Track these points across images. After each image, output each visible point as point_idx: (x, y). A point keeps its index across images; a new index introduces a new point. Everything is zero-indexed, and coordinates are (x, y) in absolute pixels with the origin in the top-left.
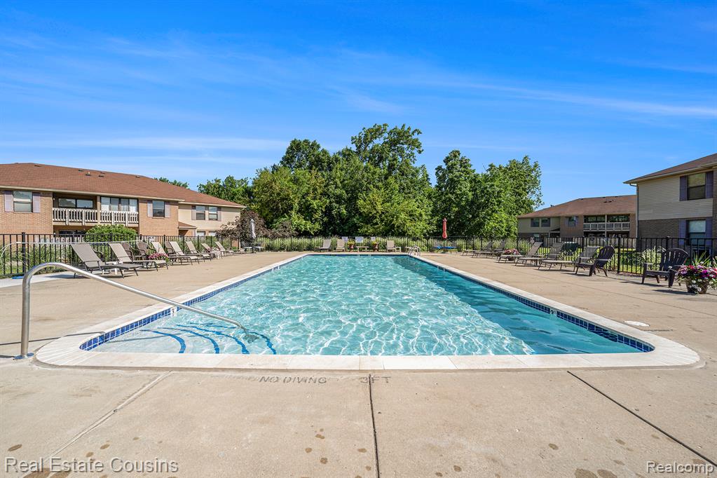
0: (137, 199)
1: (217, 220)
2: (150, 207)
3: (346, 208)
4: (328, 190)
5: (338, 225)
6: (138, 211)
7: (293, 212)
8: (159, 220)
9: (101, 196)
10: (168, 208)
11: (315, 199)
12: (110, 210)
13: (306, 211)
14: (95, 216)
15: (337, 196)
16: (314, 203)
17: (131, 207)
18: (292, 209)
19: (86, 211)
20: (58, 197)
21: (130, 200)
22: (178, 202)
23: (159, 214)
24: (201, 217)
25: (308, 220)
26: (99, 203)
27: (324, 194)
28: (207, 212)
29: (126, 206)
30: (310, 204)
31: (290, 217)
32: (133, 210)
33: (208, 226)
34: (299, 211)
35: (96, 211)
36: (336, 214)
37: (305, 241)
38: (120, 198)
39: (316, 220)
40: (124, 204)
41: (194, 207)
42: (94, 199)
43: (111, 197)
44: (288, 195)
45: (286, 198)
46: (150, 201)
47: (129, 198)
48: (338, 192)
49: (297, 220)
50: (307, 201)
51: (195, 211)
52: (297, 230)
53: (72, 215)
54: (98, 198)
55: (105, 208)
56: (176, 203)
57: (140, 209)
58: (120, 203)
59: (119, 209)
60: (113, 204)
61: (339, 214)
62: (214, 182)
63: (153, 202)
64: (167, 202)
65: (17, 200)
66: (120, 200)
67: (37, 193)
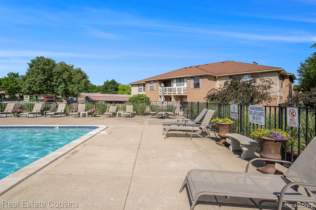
0: (187, 77)
2: (192, 82)
8: (196, 90)
10: (201, 81)
12: (177, 86)
21: (184, 79)
23: (197, 86)
26: (172, 83)
40: (182, 82)
41: (231, 77)
43: (176, 79)
46: (192, 78)
54: (172, 80)
57: (187, 84)
59: (180, 86)
60: (178, 82)
64: (201, 77)
65: (151, 85)
66: (180, 80)
67: (155, 82)
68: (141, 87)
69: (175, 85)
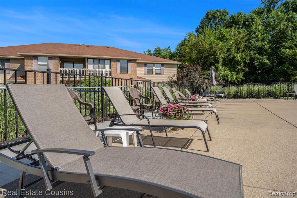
0: (110, 59)
1: (161, 74)
2: (118, 65)
3: (268, 59)
4: (251, 43)
5: (259, 74)
6: (111, 68)
7: (220, 65)
8: (124, 75)
9: (88, 58)
10: (130, 65)
11: (237, 52)
12: (93, 68)
14: (84, 73)
15: (258, 48)
16: (238, 56)
17: (106, 66)
18: (218, 62)
19: (79, 69)
20: (62, 61)
21: (106, 60)
22: (136, 60)
23: (124, 70)
24: (150, 72)
25: (233, 71)
26: (86, 63)
28: (154, 68)
29: (103, 65)
30: (234, 57)
31: (218, 69)
32: (107, 68)
34: (224, 64)
35: (85, 69)
36: (258, 65)
37: (231, 89)
38: (99, 59)
39: (238, 71)
40: (102, 64)
41: (145, 64)
43: (94, 59)
44: (216, 51)
45: (214, 54)
46: (118, 60)
47: (105, 59)
48: (260, 44)
49: (223, 71)
51: (146, 68)
52: (224, 79)
54: (86, 60)
55: (90, 67)
57: (112, 68)
58: (99, 63)
59: (99, 68)
60: (95, 64)
61: (262, 65)
63: (120, 61)
65: (39, 63)
66: (99, 60)
67: (50, 58)
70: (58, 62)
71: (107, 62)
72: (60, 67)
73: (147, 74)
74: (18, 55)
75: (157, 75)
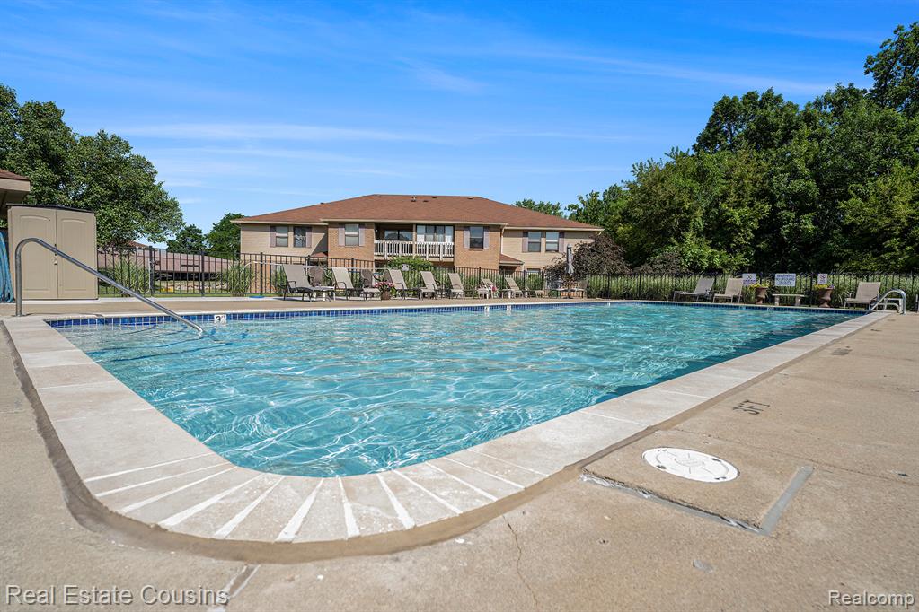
0: (453, 225)
1: (557, 251)
2: (467, 235)
3: (815, 220)
4: (772, 184)
6: (454, 241)
7: (689, 235)
8: (476, 252)
9: (417, 224)
10: (487, 236)
11: (738, 205)
12: (425, 241)
13: (719, 232)
14: (410, 249)
15: (794, 195)
16: (736, 214)
17: (446, 237)
18: (687, 228)
19: (403, 242)
20: (381, 229)
21: (446, 228)
22: (499, 226)
23: (476, 244)
24: (534, 247)
25: (719, 248)
26: (414, 233)
27: (763, 194)
28: (543, 240)
29: (441, 236)
30: (728, 217)
31: (681, 242)
32: (448, 240)
33: (542, 260)
34: (703, 233)
35: (412, 243)
38: (435, 226)
39: (739, 247)
40: (439, 234)
41: (525, 233)
42: (409, 227)
43: (426, 225)
44: (681, 203)
45: (677, 209)
46: (466, 227)
47: (444, 225)
49: (695, 246)
50: (721, 212)
51: (527, 240)
52: (691, 267)
53: (391, 248)
54: (414, 227)
56: (497, 228)
57: (456, 239)
58: (435, 232)
59: (434, 240)
60: (430, 233)
62: (589, 197)
63: (471, 228)
64: (487, 228)
65: (346, 233)
66: (435, 228)
67: (362, 225)
68: (286, 235)
69: (420, 239)
70: (372, 231)
71: (449, 230)
72: (377, 239)
73: (529, 251)
74: (321, 221)
75: (549, 254)
